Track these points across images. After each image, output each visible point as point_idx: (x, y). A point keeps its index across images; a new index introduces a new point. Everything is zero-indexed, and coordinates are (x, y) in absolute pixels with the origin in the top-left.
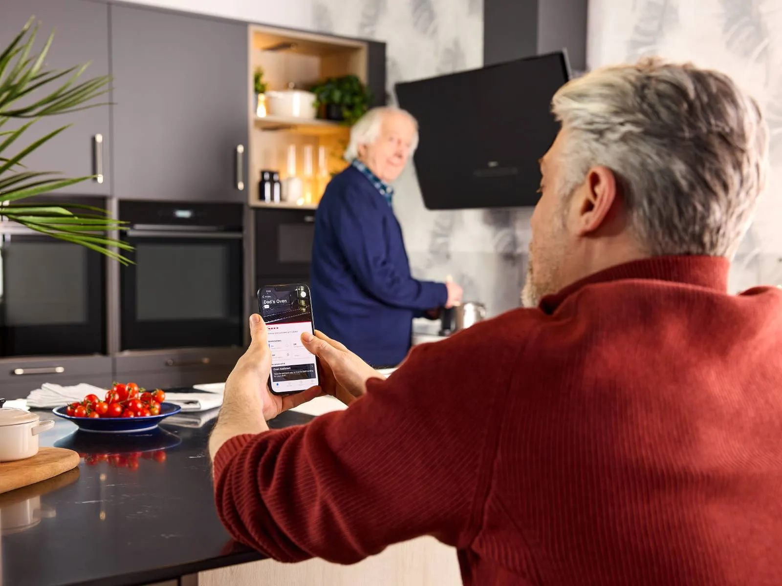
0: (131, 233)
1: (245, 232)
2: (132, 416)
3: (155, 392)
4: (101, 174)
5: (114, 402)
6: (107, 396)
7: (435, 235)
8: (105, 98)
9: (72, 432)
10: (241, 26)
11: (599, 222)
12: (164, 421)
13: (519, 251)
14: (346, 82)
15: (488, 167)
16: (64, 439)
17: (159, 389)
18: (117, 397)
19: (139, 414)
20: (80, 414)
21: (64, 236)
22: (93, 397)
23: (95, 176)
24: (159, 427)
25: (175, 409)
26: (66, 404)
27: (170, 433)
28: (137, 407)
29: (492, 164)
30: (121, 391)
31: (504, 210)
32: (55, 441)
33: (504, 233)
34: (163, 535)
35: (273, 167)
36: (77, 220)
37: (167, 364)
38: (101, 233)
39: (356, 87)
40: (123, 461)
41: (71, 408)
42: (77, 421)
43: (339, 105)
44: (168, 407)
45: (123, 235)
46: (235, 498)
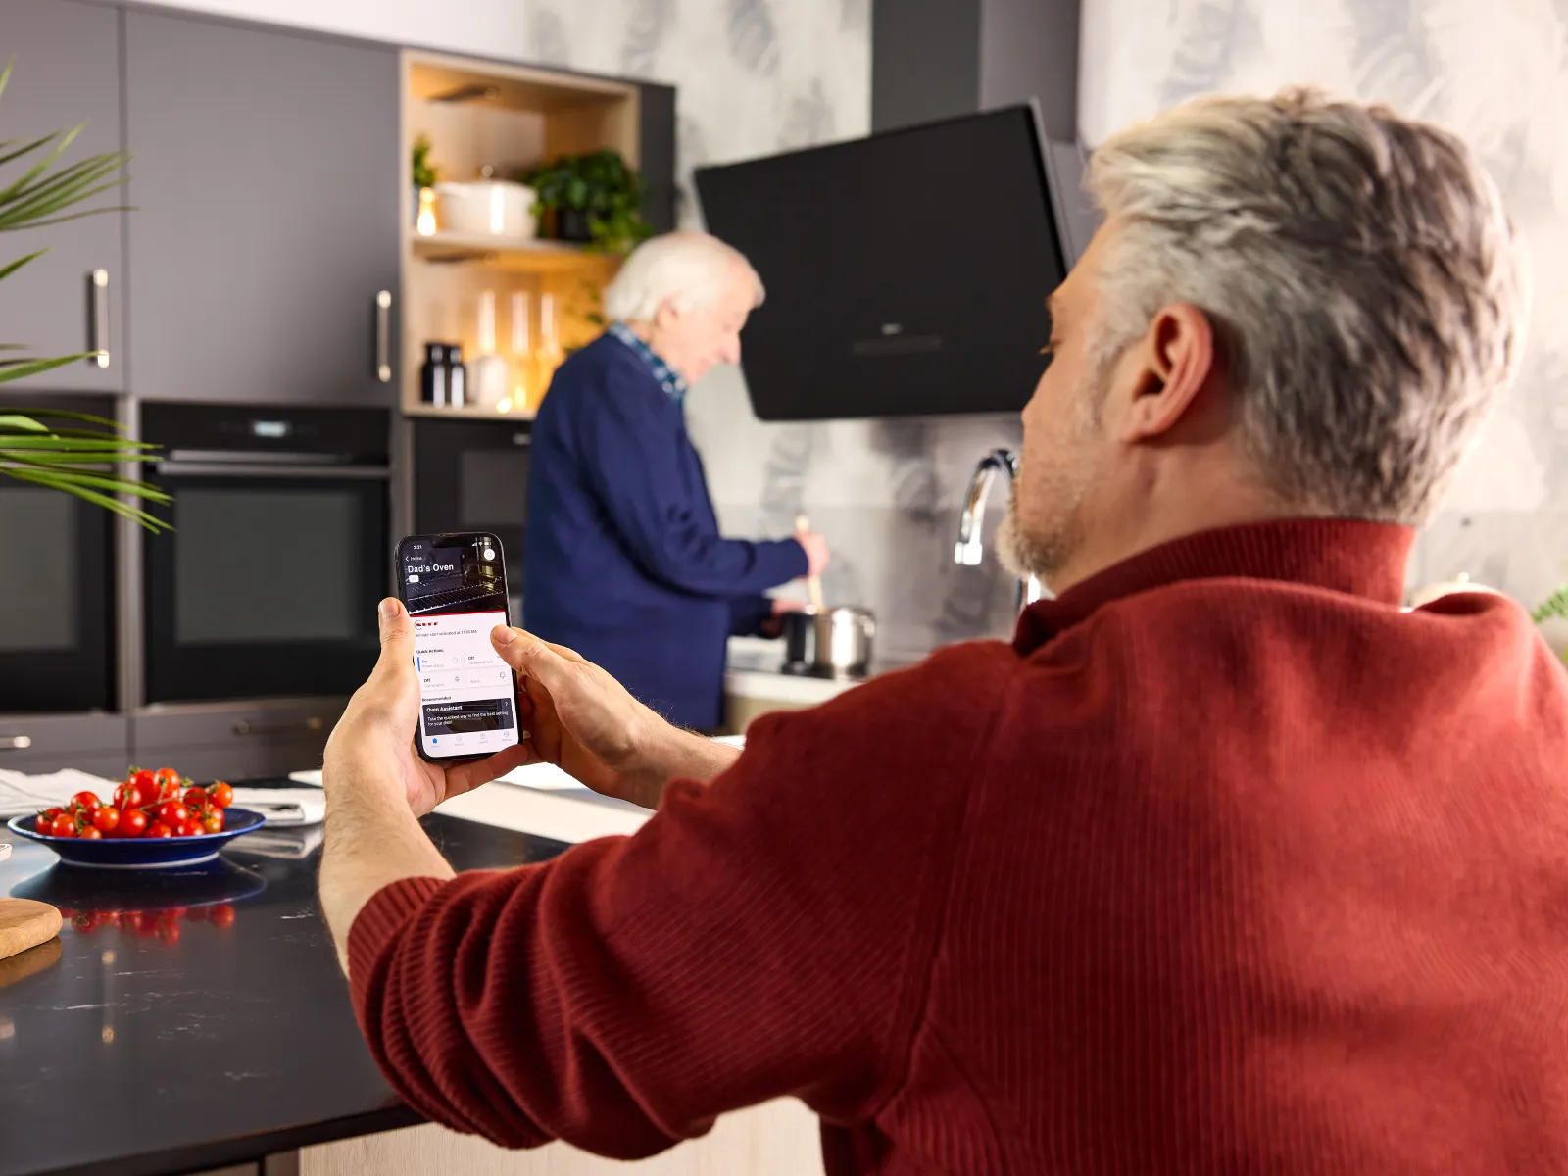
0: (165, 468)
1: (394, 466)
2: (167, 836)
3: (212, 787)
4: (104, 348)
5: (131, 806)
6: (117, 796)
7: (775, 472)
8: (112, 198)
9: (47, 868)
10: (387, 53)
11: (1174, 417)
12: (230, 845)
13: (943, 503)
14: (596, 165)
15: (879, 335)
16: (31, 880)
17: (219, 779)
18: (137, 797)
19: (181, 830)
20: (62, 831)
21: (30, 474)
22: (89, 796)
23: (93, 354)
24: (222, 857)
25: (254, 821)
26: (34, 812)
27: (242, 869)
28: (176, 817)
29: (890, 329)
30: (144, 784)
31: (914, 421)
32: (13, 885)
33: (912, 467)
34: (229, 1074)
35: (450, 336)
36: (55, 442)
37: (237, 731)
38: (105, 468)
39: (616, 175)
40: (149, 924)
41: (45, 819)
42: (56, 846)
43: (583, 211)
44: (240, 816)
45: (148, 472)
46: (409, 1022)
